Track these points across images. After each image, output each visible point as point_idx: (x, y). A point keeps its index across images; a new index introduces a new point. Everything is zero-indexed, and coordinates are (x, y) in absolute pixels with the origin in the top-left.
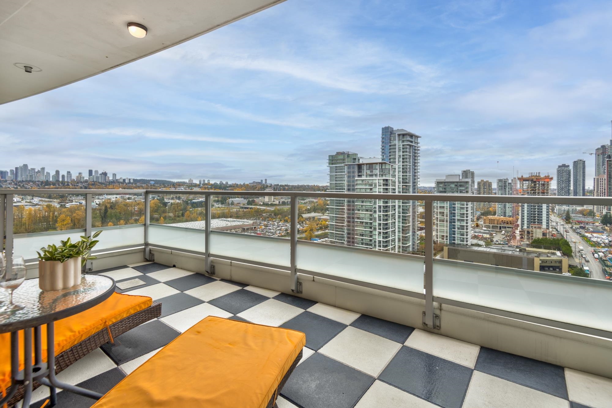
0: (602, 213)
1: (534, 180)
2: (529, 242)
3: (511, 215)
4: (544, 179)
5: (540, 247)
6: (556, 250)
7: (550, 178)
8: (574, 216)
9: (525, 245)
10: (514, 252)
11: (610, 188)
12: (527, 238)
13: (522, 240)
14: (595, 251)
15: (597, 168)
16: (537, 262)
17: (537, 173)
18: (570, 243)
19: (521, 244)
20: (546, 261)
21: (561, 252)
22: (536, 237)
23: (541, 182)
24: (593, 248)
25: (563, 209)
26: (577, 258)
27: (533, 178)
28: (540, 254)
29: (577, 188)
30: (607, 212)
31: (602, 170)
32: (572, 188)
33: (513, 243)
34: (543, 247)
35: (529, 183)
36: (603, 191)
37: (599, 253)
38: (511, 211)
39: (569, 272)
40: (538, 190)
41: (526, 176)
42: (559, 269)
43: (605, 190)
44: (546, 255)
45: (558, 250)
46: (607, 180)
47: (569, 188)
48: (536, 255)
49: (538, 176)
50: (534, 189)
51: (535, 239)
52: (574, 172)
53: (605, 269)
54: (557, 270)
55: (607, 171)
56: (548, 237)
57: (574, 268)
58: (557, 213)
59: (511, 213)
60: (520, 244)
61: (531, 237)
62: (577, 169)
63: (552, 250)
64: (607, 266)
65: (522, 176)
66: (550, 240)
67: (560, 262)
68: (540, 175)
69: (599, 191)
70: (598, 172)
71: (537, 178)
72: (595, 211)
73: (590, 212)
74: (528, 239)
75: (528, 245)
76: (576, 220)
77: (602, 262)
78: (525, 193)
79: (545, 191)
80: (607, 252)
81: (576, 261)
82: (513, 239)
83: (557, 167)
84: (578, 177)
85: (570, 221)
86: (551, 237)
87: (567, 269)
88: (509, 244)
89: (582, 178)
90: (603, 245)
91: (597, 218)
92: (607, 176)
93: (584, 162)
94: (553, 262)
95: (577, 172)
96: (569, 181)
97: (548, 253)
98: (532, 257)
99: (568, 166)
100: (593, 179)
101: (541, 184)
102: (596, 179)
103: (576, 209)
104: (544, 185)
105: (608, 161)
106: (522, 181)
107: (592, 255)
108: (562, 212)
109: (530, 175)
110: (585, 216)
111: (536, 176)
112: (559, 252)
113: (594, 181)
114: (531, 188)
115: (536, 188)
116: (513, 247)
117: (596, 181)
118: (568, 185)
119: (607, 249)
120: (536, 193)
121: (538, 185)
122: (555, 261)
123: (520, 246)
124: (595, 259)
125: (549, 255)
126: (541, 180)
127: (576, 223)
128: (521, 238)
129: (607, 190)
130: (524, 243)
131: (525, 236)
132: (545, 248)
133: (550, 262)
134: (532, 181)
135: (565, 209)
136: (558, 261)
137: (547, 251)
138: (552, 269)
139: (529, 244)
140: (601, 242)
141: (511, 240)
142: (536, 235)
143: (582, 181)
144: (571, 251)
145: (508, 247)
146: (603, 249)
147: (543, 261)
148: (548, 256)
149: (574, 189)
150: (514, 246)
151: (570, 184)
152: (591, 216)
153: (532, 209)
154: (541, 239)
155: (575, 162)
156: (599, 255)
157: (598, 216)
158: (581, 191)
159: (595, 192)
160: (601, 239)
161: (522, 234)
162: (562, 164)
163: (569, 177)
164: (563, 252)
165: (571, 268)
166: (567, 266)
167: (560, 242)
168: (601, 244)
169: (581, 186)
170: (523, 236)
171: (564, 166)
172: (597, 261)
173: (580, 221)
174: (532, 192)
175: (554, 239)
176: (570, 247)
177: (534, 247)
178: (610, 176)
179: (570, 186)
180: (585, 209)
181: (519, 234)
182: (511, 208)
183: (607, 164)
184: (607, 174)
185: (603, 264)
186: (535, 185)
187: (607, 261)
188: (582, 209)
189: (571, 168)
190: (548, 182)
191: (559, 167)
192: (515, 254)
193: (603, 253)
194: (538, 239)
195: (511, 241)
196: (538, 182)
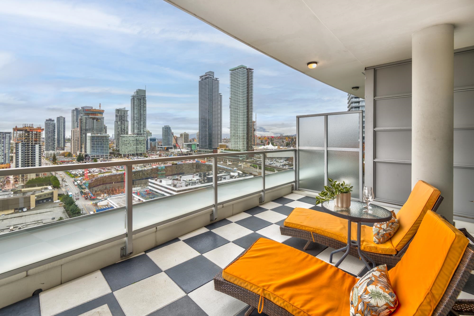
0: (77, 154)
1: (28, 131)
2: (24, 183)
3: (3, 162)
4: (37, 130)
5: (34, 186)
6: (47, 185)
7: (42, 129)
8: (59, 158)
9: (21, 187)
10: (10, 195)
11: (81, 137)
12: (21, 181)
13: (17, 183)
14: (75, 180)
15: (73, 124)
16: (33, 199)
17: (30, 124)
18: (58, 178)
19: (16, 187)
20: (41, 196)
21: (52, 186)
22: (30, 178)
23: (34, 132)
24: (74, 179)
25: (50, 153)
26: (63, 188)
27: (27, 128)
28: (35, 191)
29: (59, 137)
30: (80, 153)
31: (76, 125)
32: (56, 137)
33: (7, 187)
34: (37, 185)
35: (23, 132)
36: (77, 139)
37: (78, 181)
38: (3, 158)
39: (58, 199)
40: (31, 139)
41: (20, 126)
42: (51, 200)
43: (78, 138)
44: (40, 191)
45: (49, 185)
46: (80, 132)
47: (54, 137)
48: (32, 193)
49: (31, 127)
50: (28, 138)
51: (29, 180)
52: (57, 126)
53: (82, 191)
54: (50, 200)
55: (80, 126)
56: (40, 177)
57: (62, 195)
58: (46, 156)
59: (3, 160)
60: (14, 187)
61: (25, 179)
62: (59, 123)
63: (44, 186)
64: (83, 189)
65: (16, 127)
66: (42, 178)
67: (52, 194)
68: (33, 126)
69: (75, 139)
70: (73, 127)
71: (30, 128)
72: (72, 153)
73: (69, 154)
74: (23, 181)
75: (23, 187)
76: (60, 160)
77: (80, 187)
78: (19, 141)
79: (38, 140)
80: (82, 180)
81: (63, 190)
82: (7, 184)
83: (45, 121)
84: (60, 129)
85: (56, 162)
86: (43, 176)
87: (57, 198)
88: (3, 189)
89: (63, 130)
90: (79, 175)
91: (74, 157)
92: (80, 129)
93: (64, 118)
94: (46, 195)
95: (60, 125)
96: (54, 132)
97: (42, 189)
98: (28, 195)
99: (54, 120)
100: (71, 131)
101: (34, 134)
102: (73, 131)
103: (59, 153)
104: (36, 134)
105: (80, 119)
106: (16, 131)
107: (73, 183)
108: (50, 155)
109: (24, 126)
110: (66, 157)
111: (30, 127)
112: (50, 186)
113: (72, 132)
114: (25, 137)
115: (30, 137)
116: (8, 191)
117: (73, 132)
118: (54, 135)
119: (81, 177)
120: (29, 142)
121: (31, 135)
122: (48, 194)
123: (15, 189)
124: (75, 186)
125: (43, 190)
126: (34, 131)
127: (60, 163)
128: (15, 181)
129: (80, 138)
130: (19, 185)
131: (19, 180)
132: (39, 186)
133: (44, 196)
134: (26, 131)
135: (52, 153)
136: (50, 194)
137: (40, 188)
138: (45, 201)
139: (24, 185)
140: (78, 174)
141: (4, 185)
142: (30, 177)
143: (63, 132)
144: (59, 184)
145: (2, 192)
146: (79, 178)
147: (38, 197)
148: (42, 192)
149: (57, 138)
150: (9, 189)
151: (55, 134)
152: (70, 156)
153: (26, 155)
154: (35, 179)
155: (58, 118)
156: (77, 183)
157: (75, 156)
158: (63, 139)
159: (72, 140)
160: (78, 172)
161: (16, 177)
162: (49, 119)
163: (54, 129)
164: (53, 186)
165: (60, 196)
166: (57, 195)
167: (51, 179)
168: (78, 175)
169: (63, 136)
170: (17, 180)
171: (50, 120)
172: (76, 186)
173: (63, 161)
174: (26, 140)
175: (46, 177)
176: (58, 181)
177: (29, 187)
178: (81, 129)
179: (55, 136)
180: (65, 152)
181: (13, 179)
182: (3, 155)
183: (80, 121)
184: (80, 128)
185: (80, 188)
186: (29, 134)
187: (82, 185)
188: (64, 153)
189: (55, 122)
190: (40, 132)
191: (47, 120)
192: (11, 197)
193: (80, 180)
194: (33, 179)
195: (6, 186)
196: (31, 132)
